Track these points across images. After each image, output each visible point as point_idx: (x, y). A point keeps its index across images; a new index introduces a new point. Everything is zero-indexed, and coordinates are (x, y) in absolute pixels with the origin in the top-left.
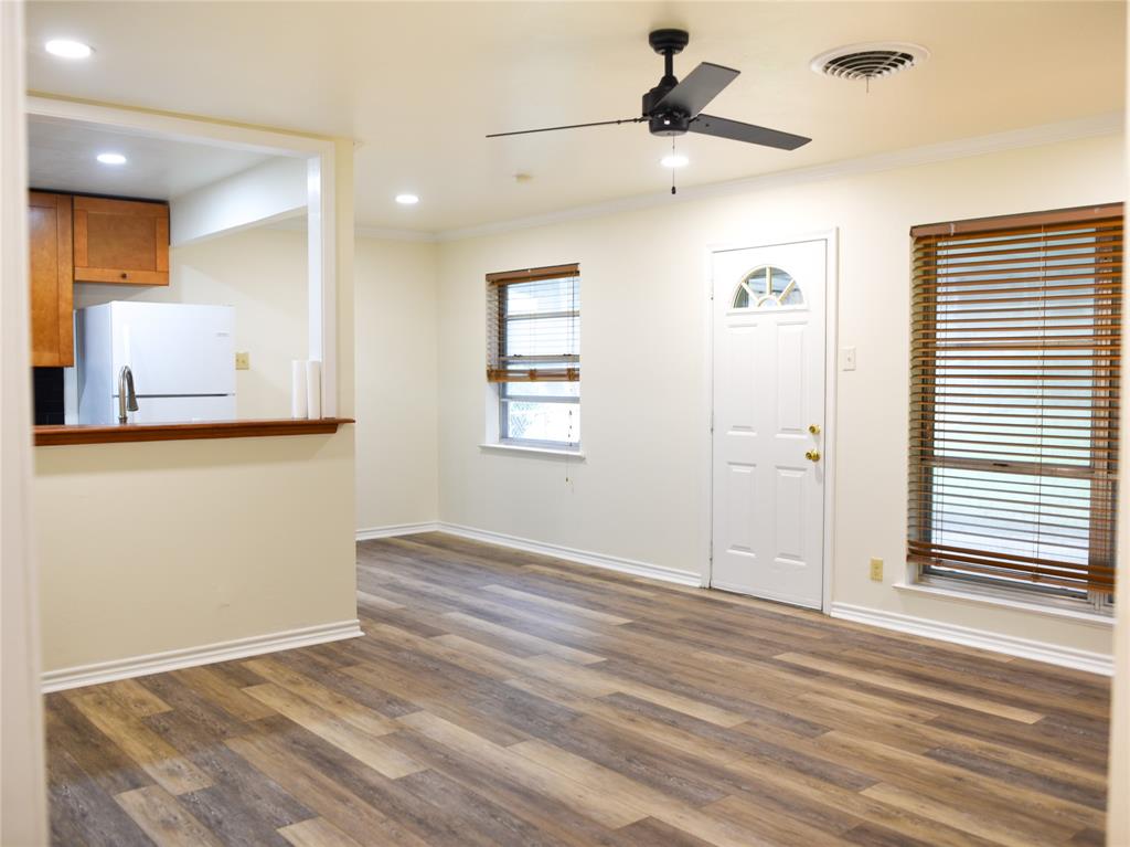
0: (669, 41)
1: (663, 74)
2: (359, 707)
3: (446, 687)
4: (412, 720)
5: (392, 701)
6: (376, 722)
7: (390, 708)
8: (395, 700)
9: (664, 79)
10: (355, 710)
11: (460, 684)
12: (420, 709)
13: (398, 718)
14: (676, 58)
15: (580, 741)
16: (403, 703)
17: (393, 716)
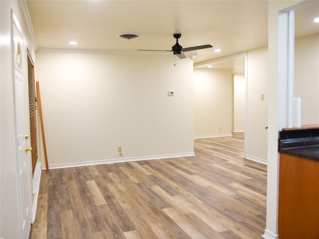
0: (177, 36)
1: (176, 43)
2: (248, 198)
3: (222, 202)
4: (232, 193)
5: (239, 199)
6: (241, 193)
7: (239, 197)
8: (238, 199)
9: (176, 44)
10: (249, 197)
11: (218, 203)
12: (230, 196)
13: (236, 194)
14: (179, 39)
15: (193, 186)
16: (236, 198)
17: (237, 195)
